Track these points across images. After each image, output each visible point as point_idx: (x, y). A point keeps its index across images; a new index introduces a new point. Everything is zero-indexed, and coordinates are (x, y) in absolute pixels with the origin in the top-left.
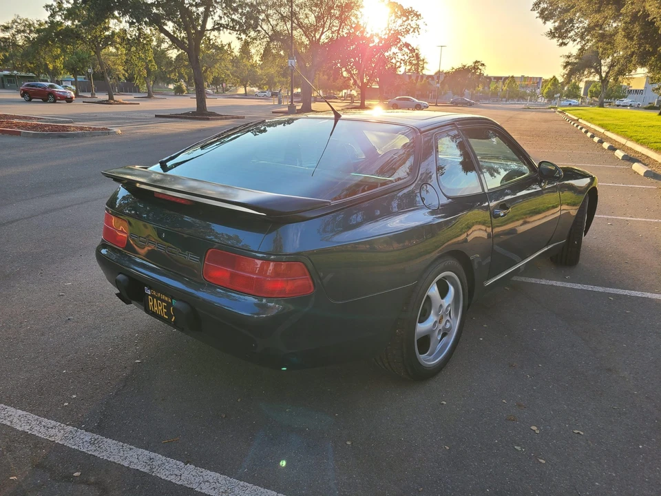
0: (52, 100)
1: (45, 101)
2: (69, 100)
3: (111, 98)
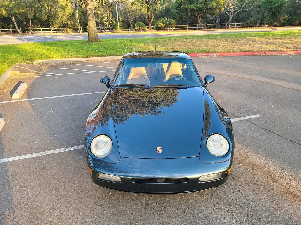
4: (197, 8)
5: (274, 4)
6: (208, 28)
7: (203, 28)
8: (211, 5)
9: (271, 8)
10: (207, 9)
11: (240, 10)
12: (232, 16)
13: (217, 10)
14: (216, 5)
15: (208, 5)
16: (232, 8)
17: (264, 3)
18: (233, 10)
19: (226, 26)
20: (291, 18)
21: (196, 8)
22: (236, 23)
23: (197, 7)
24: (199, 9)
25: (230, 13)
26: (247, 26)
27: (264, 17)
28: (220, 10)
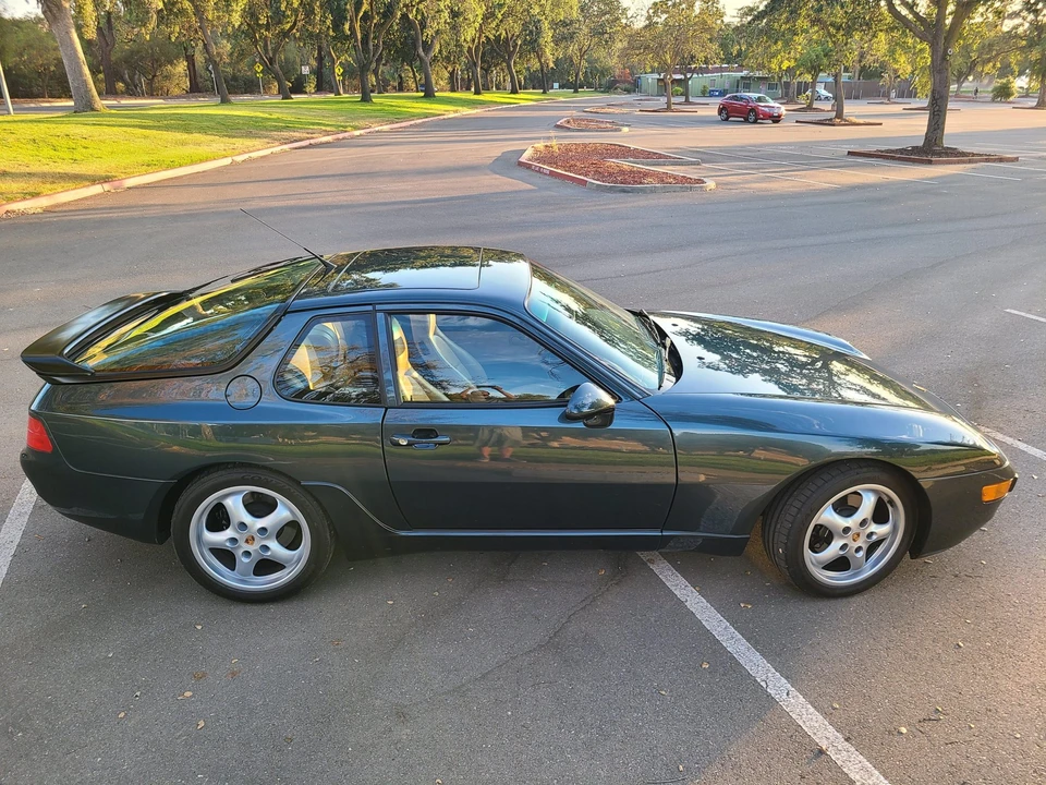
0: (752, 118)
1: (746, 121)
2: (776, 119)
3: (839, 115)
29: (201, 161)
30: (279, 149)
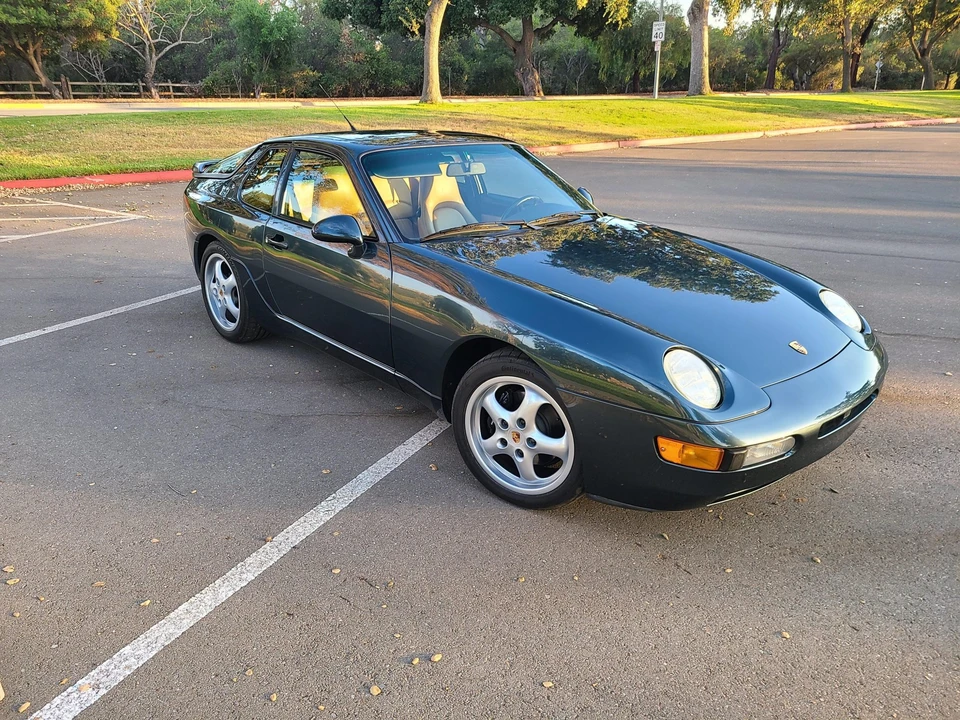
4: (21, 22)
5: (271, 32)
6: (75, 97)
7: (57, 93)
8: (73, 16)
9: (266, 45)
10: (60, 28)
11: (176, 44)
12: (155, 59)
13: (100, 37)
14: (92, 16)
15: (63, 14)
16: (147, 31)
17: (243, 28)
18: (152, 41)
19: (138, 91)
20: (320, 78)
21: (13, 21)
22: (170, 84)
23: (19, 17)
24: (26, 24)
25: (144, 49)
26: (209, 93)
27: (251, 69)
28: (106, 37)
29: (729, 132)
30: (828, 128)
